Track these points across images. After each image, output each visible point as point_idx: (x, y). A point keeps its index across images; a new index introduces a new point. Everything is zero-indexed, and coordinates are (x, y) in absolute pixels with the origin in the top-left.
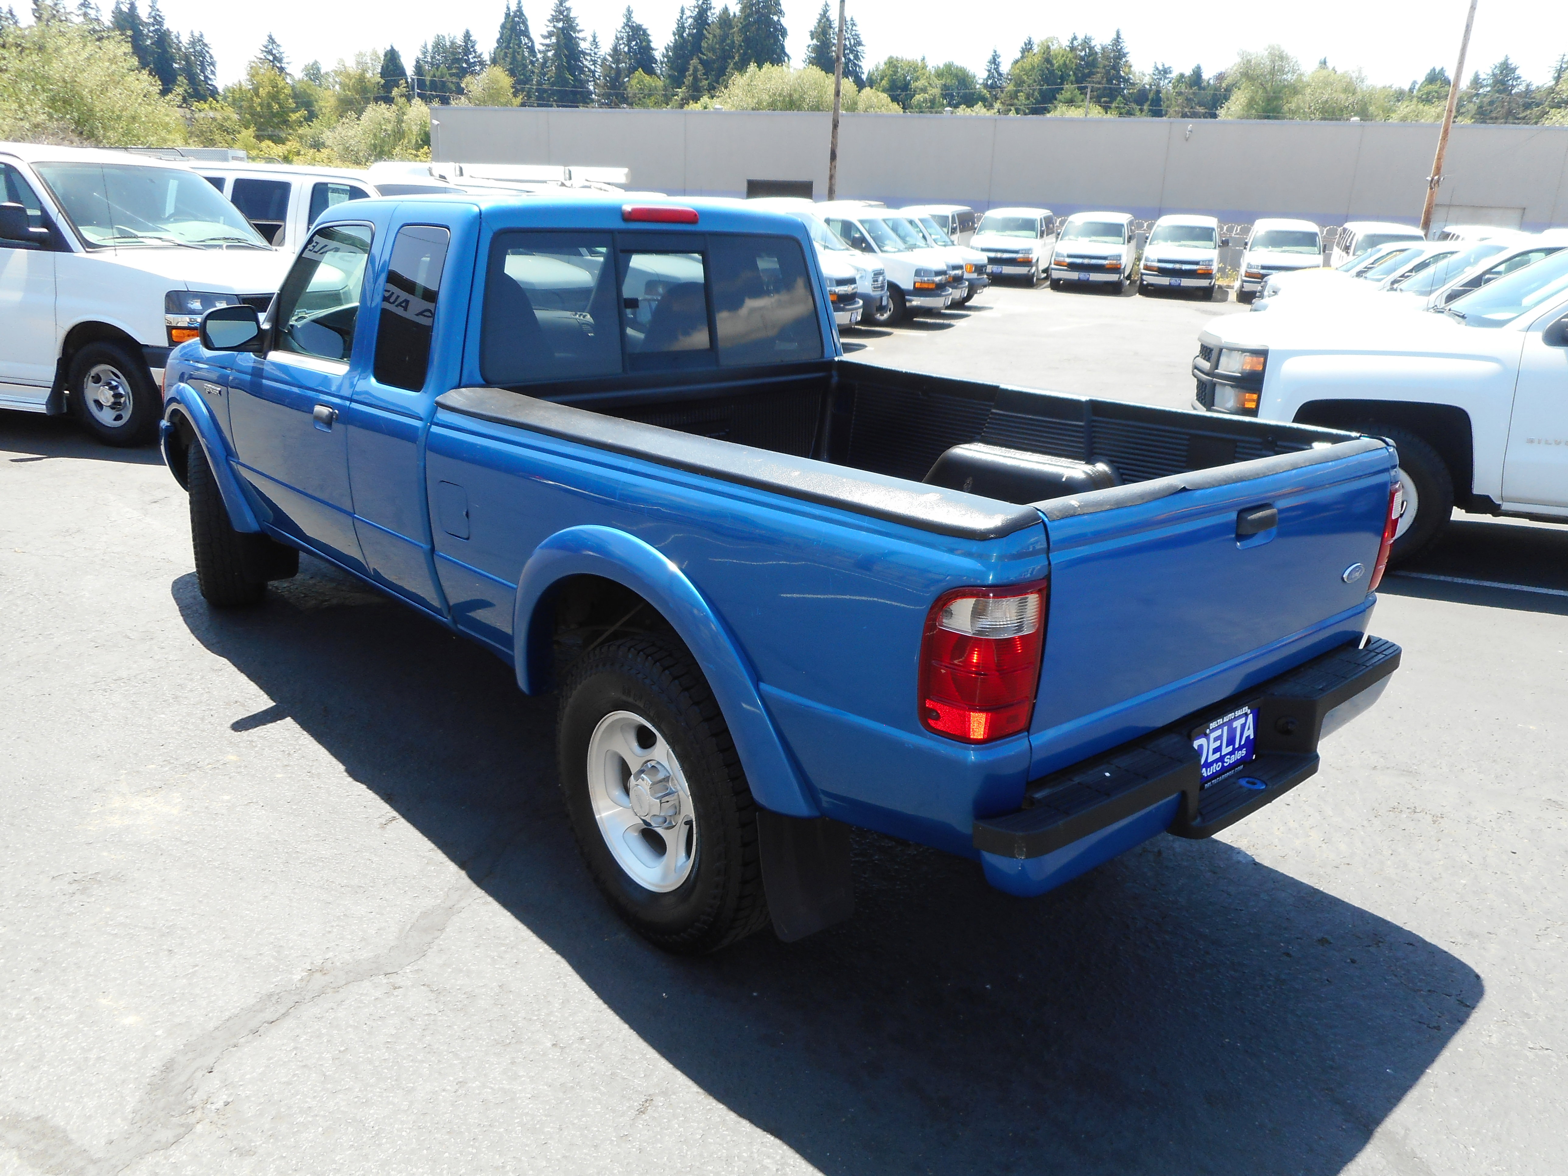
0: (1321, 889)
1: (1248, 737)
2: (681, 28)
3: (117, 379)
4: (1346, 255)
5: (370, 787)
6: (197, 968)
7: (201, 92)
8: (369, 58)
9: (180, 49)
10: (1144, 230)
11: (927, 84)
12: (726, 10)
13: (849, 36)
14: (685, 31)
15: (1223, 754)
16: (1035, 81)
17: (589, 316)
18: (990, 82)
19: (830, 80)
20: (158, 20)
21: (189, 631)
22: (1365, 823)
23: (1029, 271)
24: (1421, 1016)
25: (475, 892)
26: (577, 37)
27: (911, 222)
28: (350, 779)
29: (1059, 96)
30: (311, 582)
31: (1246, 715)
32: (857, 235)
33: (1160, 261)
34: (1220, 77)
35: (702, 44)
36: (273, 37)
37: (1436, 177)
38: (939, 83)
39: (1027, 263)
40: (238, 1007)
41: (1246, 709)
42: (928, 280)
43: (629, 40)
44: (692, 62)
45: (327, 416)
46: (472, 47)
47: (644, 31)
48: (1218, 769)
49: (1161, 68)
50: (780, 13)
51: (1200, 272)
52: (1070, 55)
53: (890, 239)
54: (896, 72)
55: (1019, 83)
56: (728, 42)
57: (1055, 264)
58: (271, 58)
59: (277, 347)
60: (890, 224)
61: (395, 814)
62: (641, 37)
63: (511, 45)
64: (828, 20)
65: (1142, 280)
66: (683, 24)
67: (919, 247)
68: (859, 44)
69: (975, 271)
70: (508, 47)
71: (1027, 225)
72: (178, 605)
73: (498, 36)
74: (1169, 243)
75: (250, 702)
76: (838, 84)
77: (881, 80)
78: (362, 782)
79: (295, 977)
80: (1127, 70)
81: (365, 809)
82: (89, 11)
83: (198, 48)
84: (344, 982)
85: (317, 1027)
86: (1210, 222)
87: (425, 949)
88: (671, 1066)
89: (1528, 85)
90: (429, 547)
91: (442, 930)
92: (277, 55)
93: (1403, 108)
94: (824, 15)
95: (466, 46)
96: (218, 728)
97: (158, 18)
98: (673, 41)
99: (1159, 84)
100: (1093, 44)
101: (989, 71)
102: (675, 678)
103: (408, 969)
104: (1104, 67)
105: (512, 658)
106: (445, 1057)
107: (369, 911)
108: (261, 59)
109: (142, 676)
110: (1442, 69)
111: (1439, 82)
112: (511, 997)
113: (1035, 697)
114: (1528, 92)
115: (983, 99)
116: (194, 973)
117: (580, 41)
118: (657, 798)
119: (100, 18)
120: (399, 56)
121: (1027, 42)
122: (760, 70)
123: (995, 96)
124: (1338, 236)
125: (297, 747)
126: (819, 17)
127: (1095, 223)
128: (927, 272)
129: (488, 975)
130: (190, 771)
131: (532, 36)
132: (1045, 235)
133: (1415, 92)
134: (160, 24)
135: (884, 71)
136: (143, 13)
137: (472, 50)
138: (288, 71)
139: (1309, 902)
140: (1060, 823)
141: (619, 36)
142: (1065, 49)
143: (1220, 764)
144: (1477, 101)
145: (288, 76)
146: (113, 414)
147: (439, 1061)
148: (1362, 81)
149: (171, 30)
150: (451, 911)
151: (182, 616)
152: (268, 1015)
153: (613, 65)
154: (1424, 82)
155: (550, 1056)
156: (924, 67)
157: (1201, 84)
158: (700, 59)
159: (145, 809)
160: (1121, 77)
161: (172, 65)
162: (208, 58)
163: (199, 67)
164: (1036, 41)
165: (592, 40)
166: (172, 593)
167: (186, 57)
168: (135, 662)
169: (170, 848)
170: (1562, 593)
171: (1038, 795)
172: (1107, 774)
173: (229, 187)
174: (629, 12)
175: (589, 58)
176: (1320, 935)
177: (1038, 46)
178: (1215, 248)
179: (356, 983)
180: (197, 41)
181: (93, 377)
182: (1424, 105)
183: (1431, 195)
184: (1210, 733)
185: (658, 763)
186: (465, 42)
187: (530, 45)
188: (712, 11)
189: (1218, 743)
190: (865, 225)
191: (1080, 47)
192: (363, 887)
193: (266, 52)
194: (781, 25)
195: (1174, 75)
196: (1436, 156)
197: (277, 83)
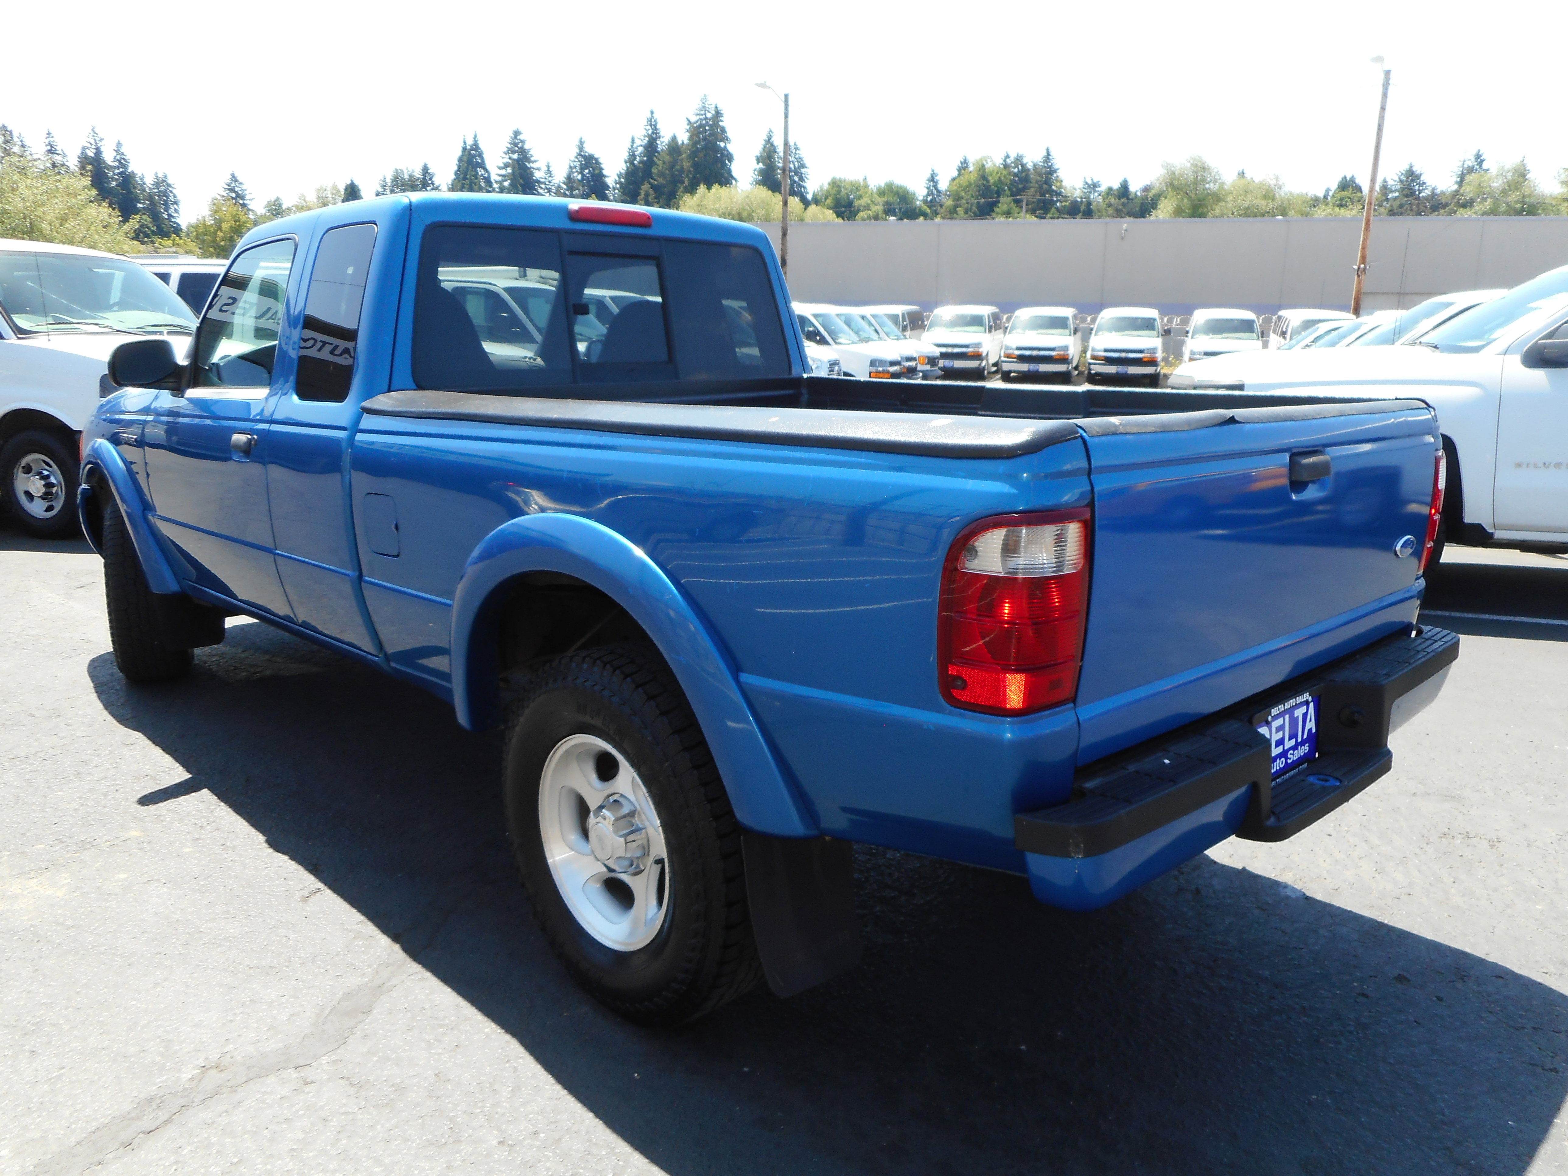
0: (1386, 922)
1: (1310, 730)
2: (632, 156)
3: (48, 468)
4: (1283, 340)
5: (293, 858)
6: (63, 1070)
7: (165, 230)
8: (329, 192)
9: (144, 190)
10: (1088, 324)
11: (869, 202)
12: (674, 139)
13: (793, 159)
14: (635, 159)
15: (1286, 748)
16: (973, 197)
17: (539, 359)
18: (929, 199)
19: (777, 199)
20: (122, 163)
21: (102, 707)
22: (1418, 851)
23: (980, 365)
24: (1532, 1057)
25: (411, 967)
26: (531, 168)
27: (863, 317)
28: (271, 850)
29: (996, 209)
30: (243, 655)
31: (1307, 703)
32: (811, 329)
33: (1106, 351)
34: (1146, 189)
35: (653, 170)
36: (235, 175)
37: (1362, 266)
38: (881, 200)
39: (977, 356)
40: (110, 1114)
41: (1307, 696)
42: (883, 370)
43: (582, 169)
44: (643, 187)
45: (245, 443)
46: (430, 179)
47: (597, 160)
48: (1282, 766)
49: (1090, 182)
50: (726, 139)
51: (1145, 360)
52: (1005, 172)
53: (843, 332)
54: (839, 192)
55: (957, 198)
56: (678, 167)
57: (1005, 357)
58: (234, 195)
59: (195, 384)
60: (843, 318)
61: (320, 885)
62: (594, 166)
63: (468, 177)
64: (772, 145)
65: (1090, 370)
66: (633, 152)
67: (872, 340)
68: (803, 166)
69: (928, 363)
70: (465, 179)
71: (976, 321)
72: (93, 682)
73: (456, 168)
74: (1114, 333)
75: (163, 774)
76: (785, 203)
77: (826, 199)
78: (283, 853)
79: (184, 1075)
80: (1058, 184)
81: (285, 881)
82: (56, 157)
83: (162, 188)
84: (244, 1079)
85: (205, 1136)
86: (1152, 313)
87: (346, 1035)
88: (647, 1161)
89: (1433, 189)
90: (357, 574)
91: (368, 1012)
92: (240, 192)
93: (1320, 213)
94: (769, 141)
95: (424, 179)
96: (123, 803)
97: (122, 161)
98: (625, 169)
99: (1089, 197)
100: (1025, 161)
101: (928, 188)
102: (637, 687)
103: (324, 1060)
104: (1037, 182)
105: (450, 691)
106: (365, 1164)
107: (281, 994)
108: (223, 196)
109: (40, 754)
110: (1353, 176)
111: (1351, 189)
112: (449, 1087)
113: (1082, 659)
114: (1433, 194)
115: (925, 215)
116: (59, 1077)
117: (534, 171)
118: (621, 836)
119: (67, 163)
120: (359, 190)
121: (963, 161)
122: (709, 192)
123: (935, 211)
124: (1273, 324)
125: (212, 819)
126: (763, 142)
127: (1042, 317)
128: (882, 362)
129: (422, 1062)
130: (84, 850)
131: (488, 167)
132: (993, 330)
133: (1329, 198)
134: (124, 166)
135: (828, 191)
136: (109, 157)
137: (430, 182)
138: (250, 207)
139: (1375, 936)
140: (1123, 812)
141: (572, 165)
142: (999, 167)
143: (1283, 759)
144: (1387, 205)
145: (250, 212)
146: (45, 504)
147: (356, 1170)
148: (1280, 188)
149: (135, 172)
150: (379, 990)
151: (96, 692)
152: (146, 1124)
153: (567, 192)
154: (1337, 189)
155: (496, 1156)
156: (866, 186)
157: (1129, 195)
158: (650, 184)
159: (25, 893)
160: (1053, 191)
161: (137, 205)
162: (172, 198)
163: (163, 207)
164: (972, 160)
165: (546, 169)
166: (88, 671)
167: (150, 197)
168: (37, 740)
169: (49, 934)
170: (1564, 623)
171: (1089, 785)
172: (1167, 761)
173: (175, 281)
174: (582, 143)
175: (543, 186)
176: (1396, 972)
177: (974, 164)
178: (1158, 337)
179: (259, 1080)
180: (161, 183)
181: (23, 467)
182: (1340, 209)
183: (1359, 283)
184: (1273, 721)
185: (622, 796)
186: (423, 175)
187: (486, 175)
188: (662, 139)
189: (1280, 735)
190: (818, 319)
191: (1013, 165)
192: (276, 968)
193: (229, 189)
194: (728, 151)
195: (1103, 188)
196: (1360, 247)
197: (239, 217)
